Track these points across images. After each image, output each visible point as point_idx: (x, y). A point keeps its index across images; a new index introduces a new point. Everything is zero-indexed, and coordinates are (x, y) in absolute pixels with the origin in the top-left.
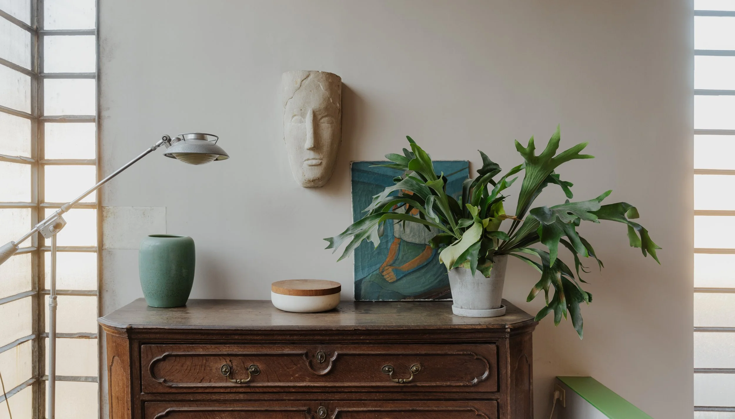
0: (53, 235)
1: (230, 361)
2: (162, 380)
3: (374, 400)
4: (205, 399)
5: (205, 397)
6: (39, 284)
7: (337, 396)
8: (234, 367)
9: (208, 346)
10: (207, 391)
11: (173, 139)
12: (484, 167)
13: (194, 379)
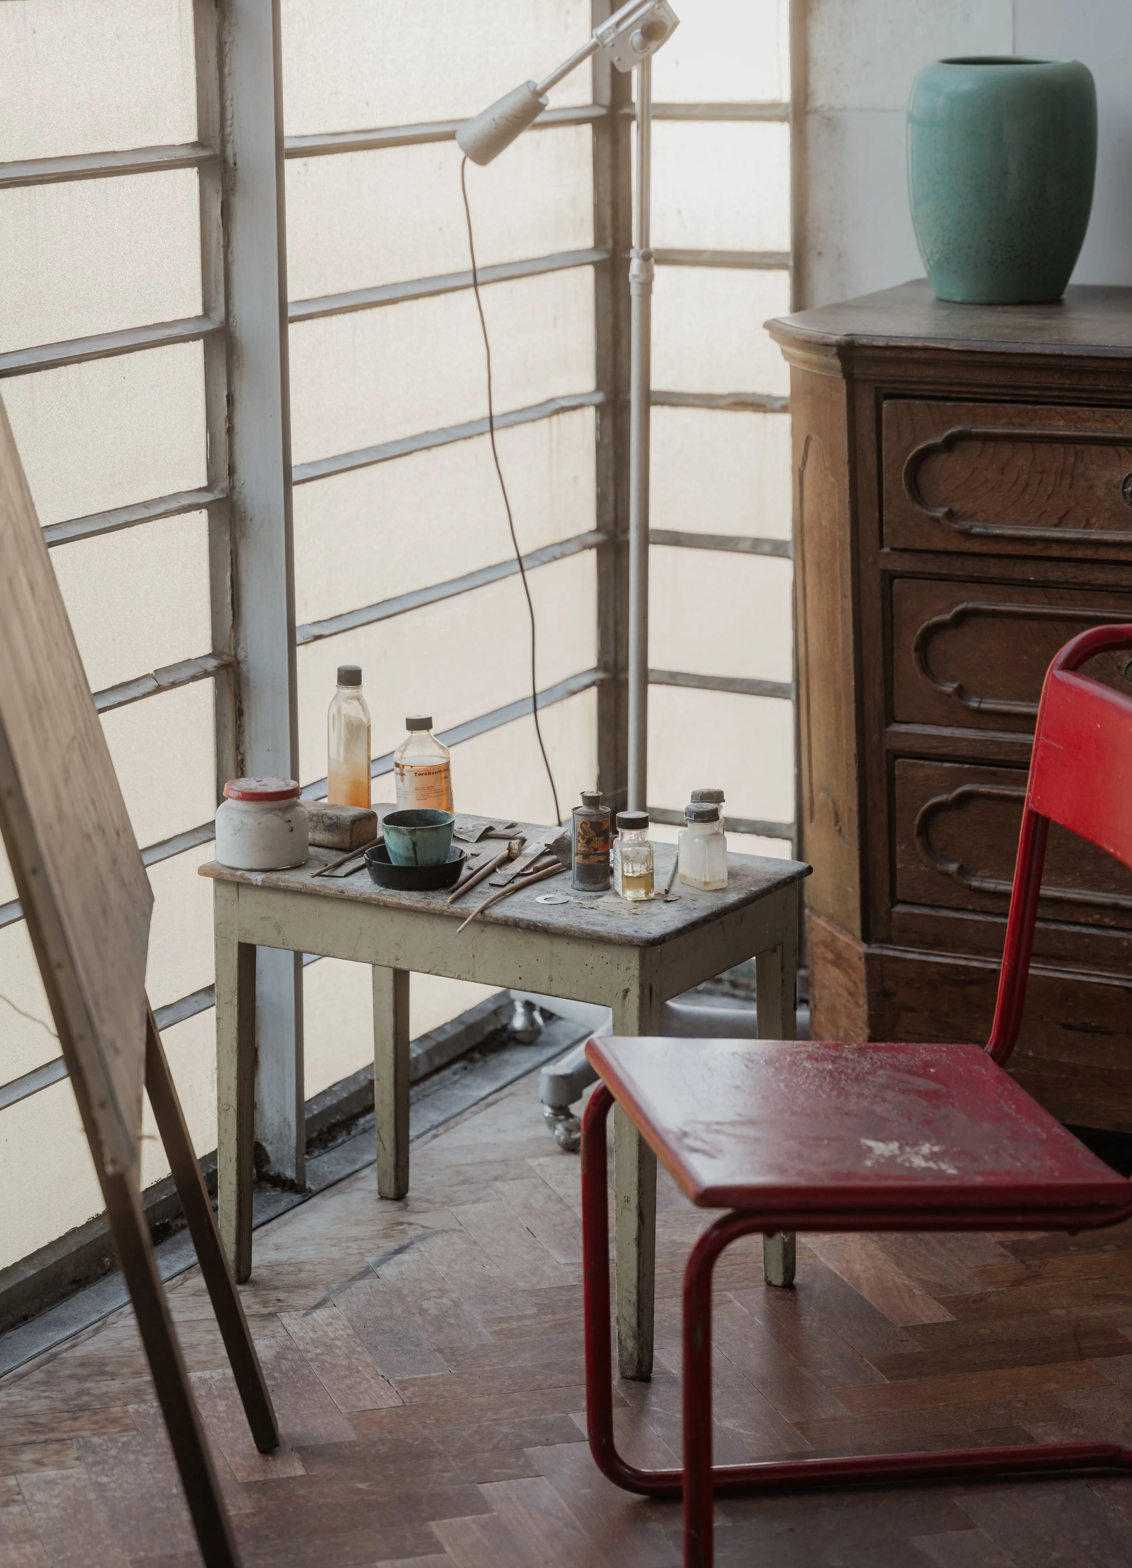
0: (643, 61)
2: (940, 511)
4: (1074, 580)
5: (1071, 573)
6: (615, 229)
9: (1084, 412)
10: (1078, 553)
13: (1038, 515)
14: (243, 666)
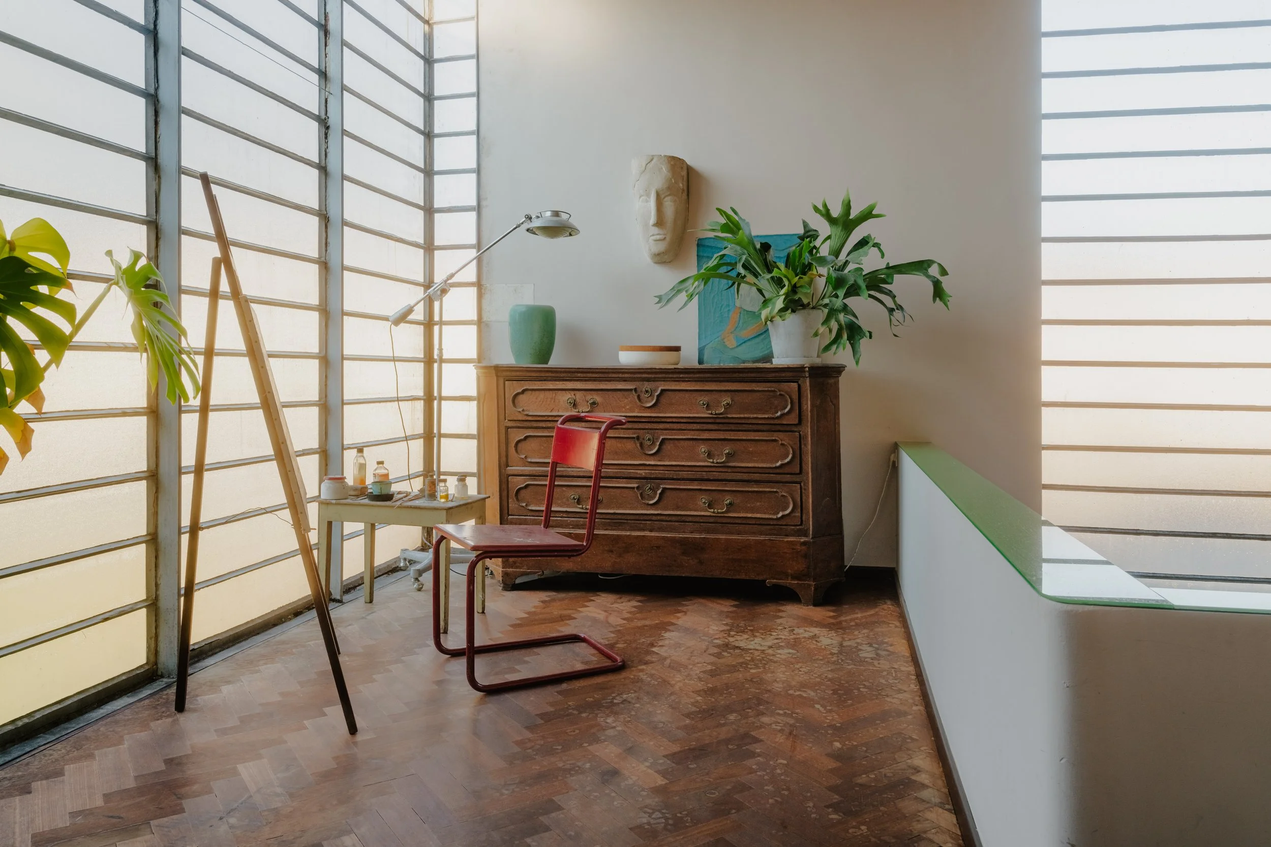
0: (439, 303)
1: (574, 395)
2: (520, 410)
3: (693, 430)
7: (661, 426)
8: (577, 400)
9: (557, 382)
11: (533, 217)
12: (805, 233)
13: (545, 409)
14: (328, 451)
